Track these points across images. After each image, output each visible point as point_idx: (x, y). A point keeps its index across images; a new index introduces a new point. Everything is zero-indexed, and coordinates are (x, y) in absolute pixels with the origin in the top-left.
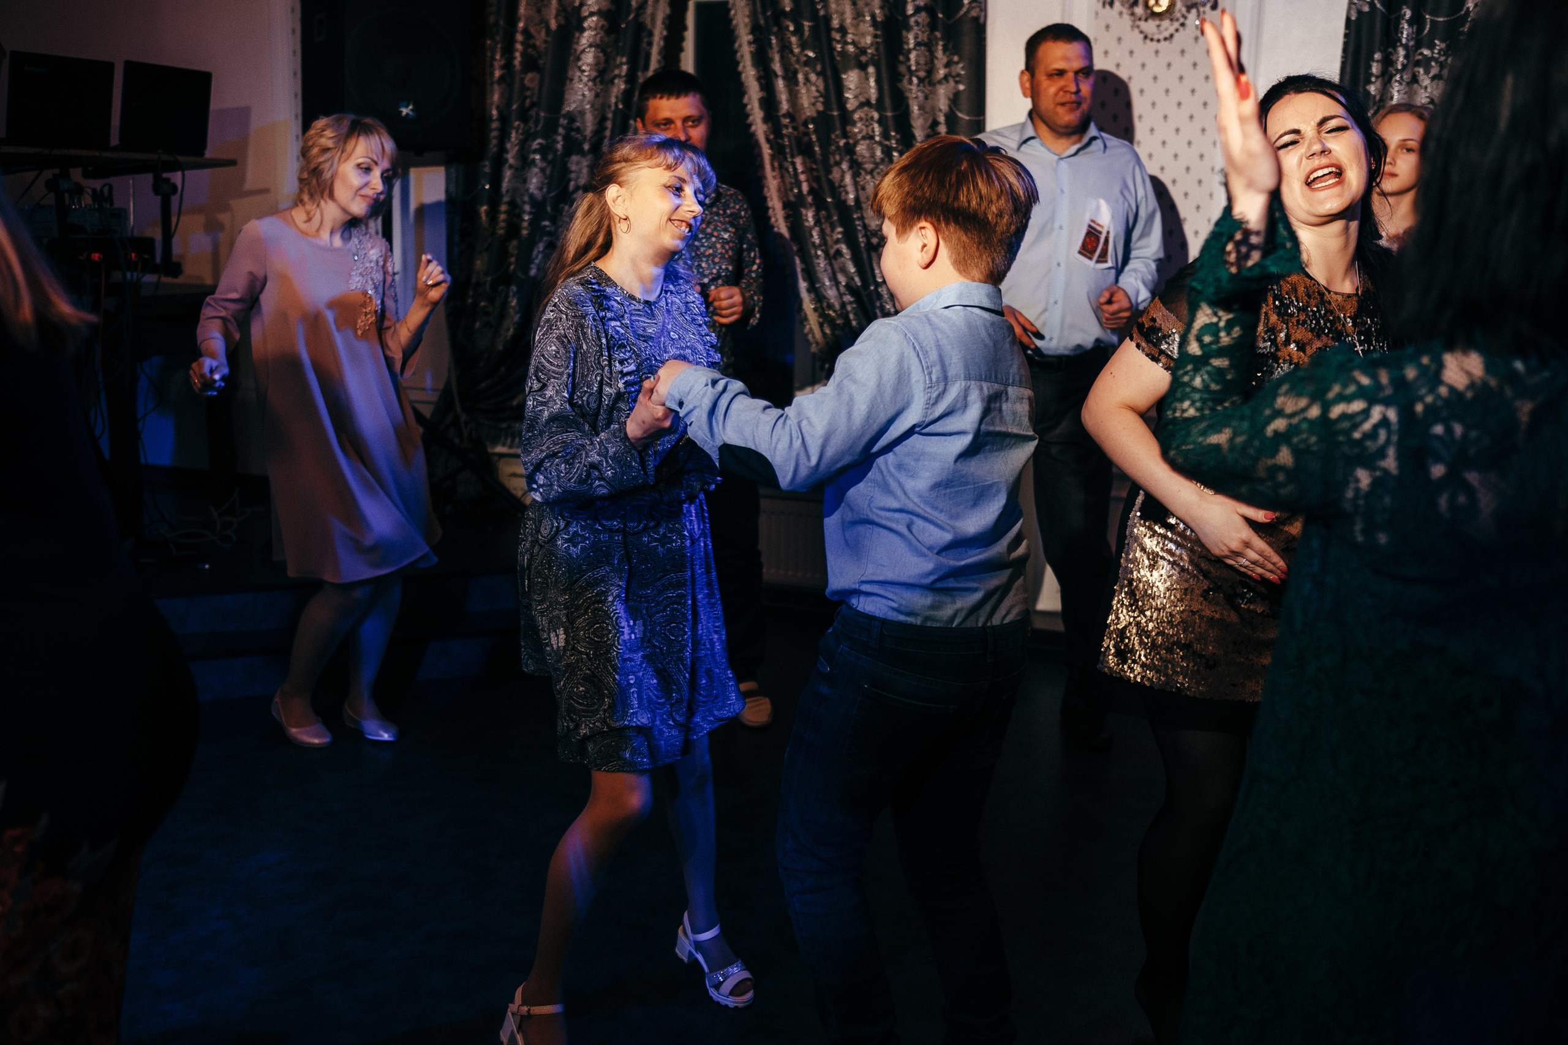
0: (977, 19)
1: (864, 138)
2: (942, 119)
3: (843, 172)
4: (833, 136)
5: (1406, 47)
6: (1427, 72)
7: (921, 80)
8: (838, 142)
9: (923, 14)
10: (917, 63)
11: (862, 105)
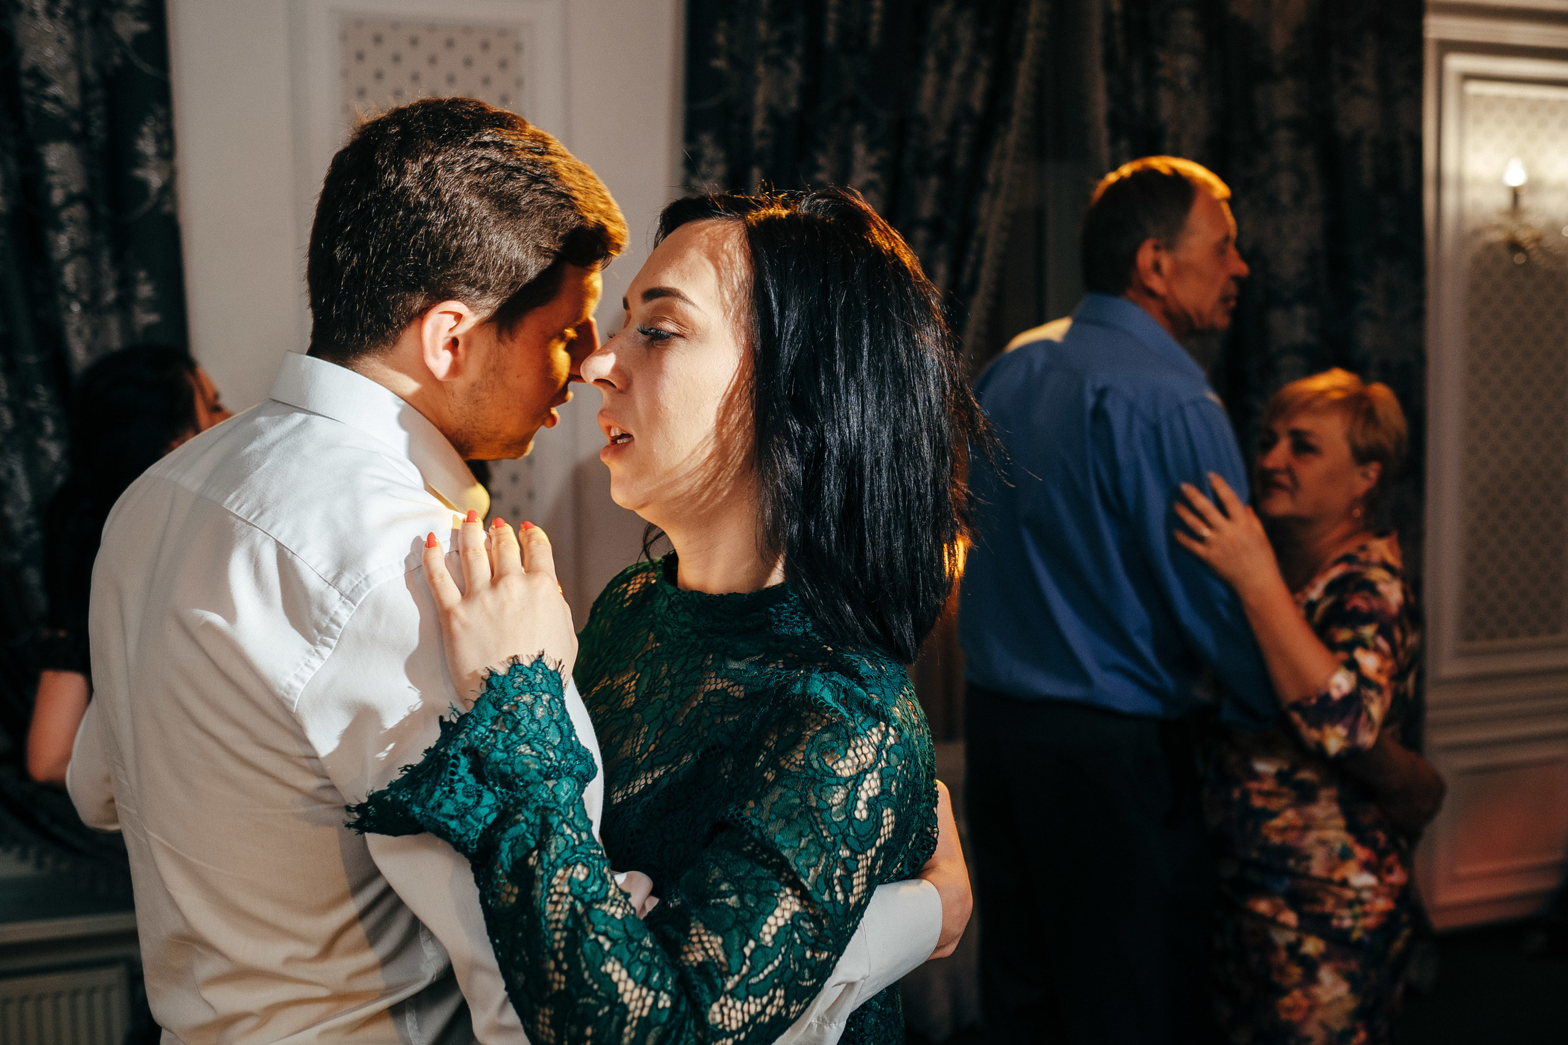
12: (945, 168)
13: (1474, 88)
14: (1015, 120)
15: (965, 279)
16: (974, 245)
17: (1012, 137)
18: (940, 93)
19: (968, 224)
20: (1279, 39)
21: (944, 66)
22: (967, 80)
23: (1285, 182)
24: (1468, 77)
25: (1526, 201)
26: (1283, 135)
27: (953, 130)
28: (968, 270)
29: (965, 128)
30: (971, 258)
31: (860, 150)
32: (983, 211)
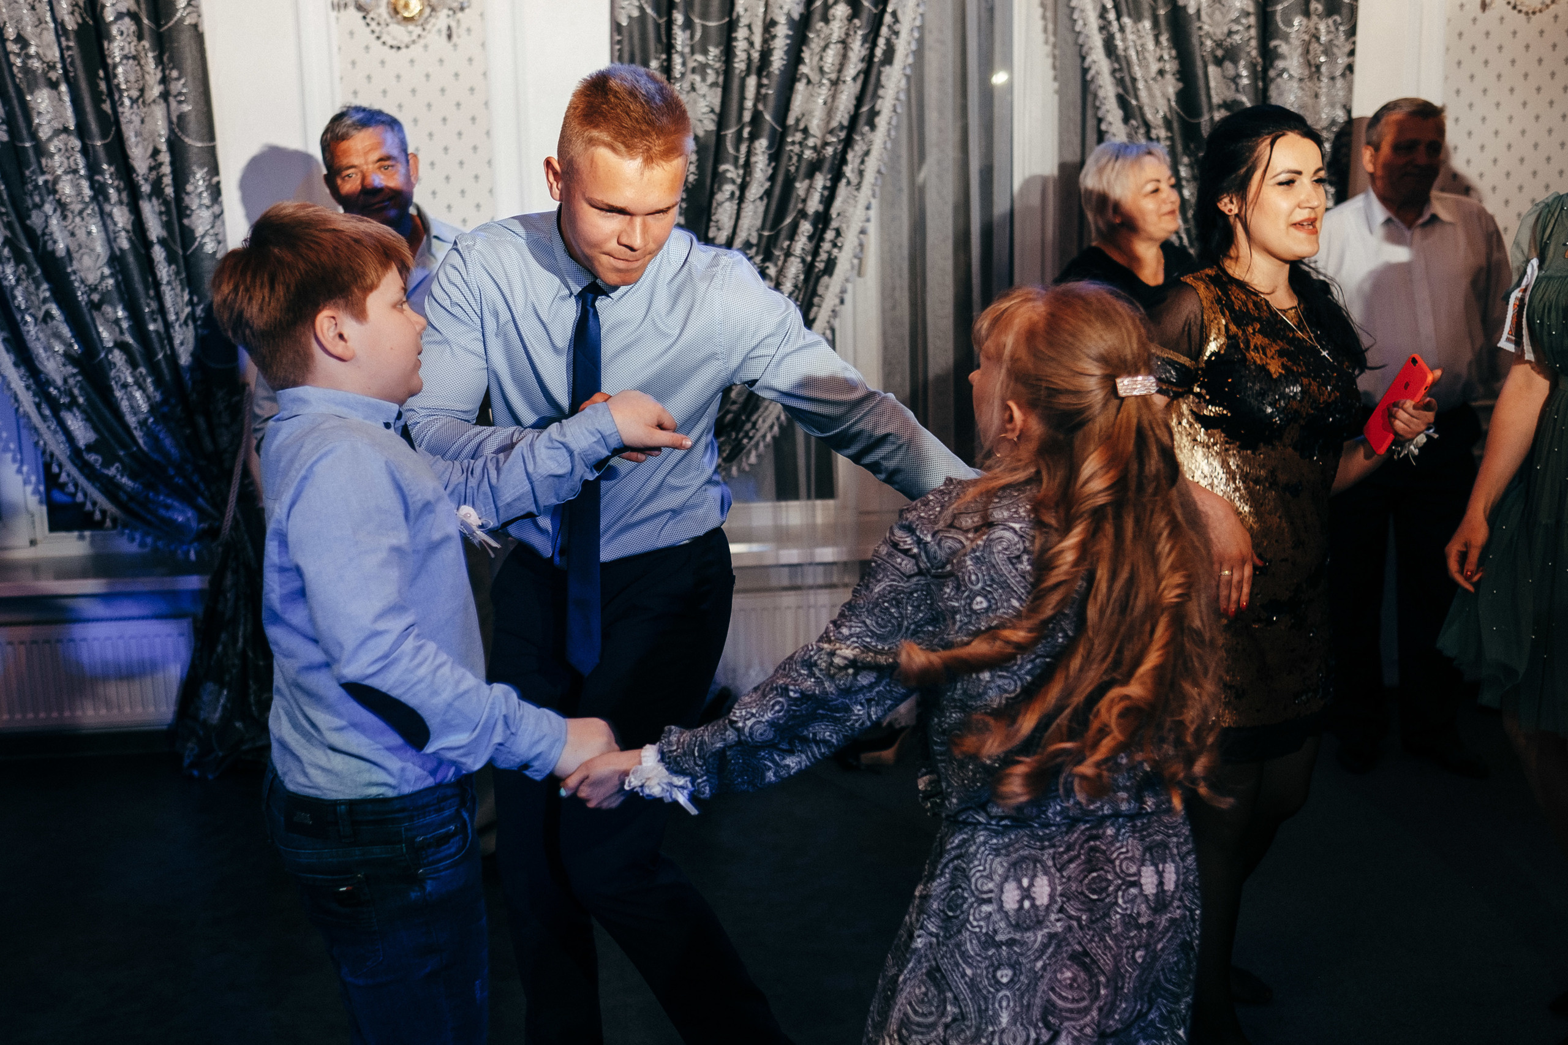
0: (195, 26)
1: (66, 173)
2: (164, 147)
3: (47, 217)
4: (27, 173)
5: (682, 55)
6: (704, 80)
7: (134, 101)
8: (36, 180)
9: (127, 20)
10: (127, 82)
11: (57, 133)
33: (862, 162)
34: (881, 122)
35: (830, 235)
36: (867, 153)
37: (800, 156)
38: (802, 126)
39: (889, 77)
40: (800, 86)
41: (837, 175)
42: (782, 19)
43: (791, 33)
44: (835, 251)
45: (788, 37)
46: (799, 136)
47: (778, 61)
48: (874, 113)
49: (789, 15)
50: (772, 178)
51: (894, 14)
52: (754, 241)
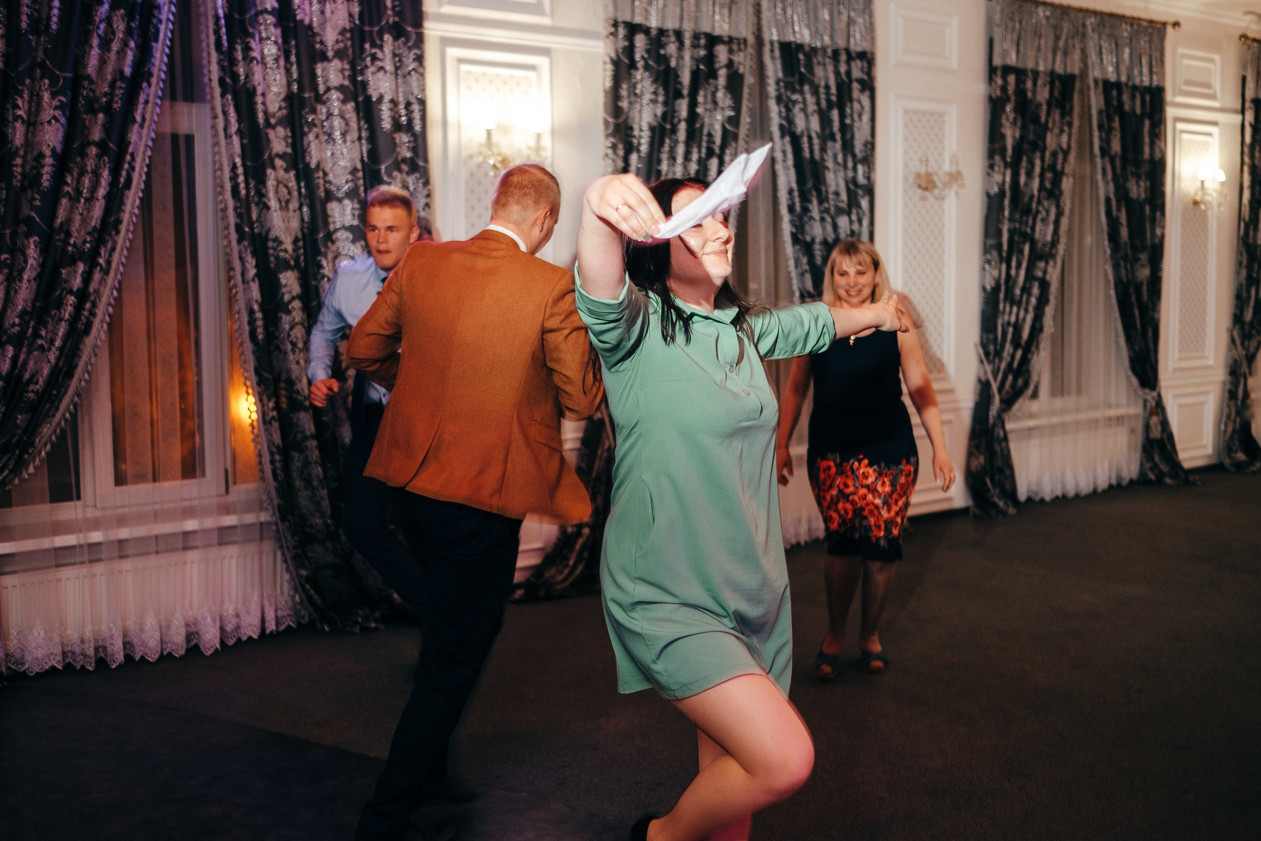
12: (108, 109)
13: (464, 67)
14: (154, 80)
15: (122, 180)
16: (128, 158)
17: (153, 90)
18: (103, 61)
19: (123, 144)
20: (330, 37)
21: (105, 44)
22: (121, 53)
23: (337, 122)
24: (461, 61)
25: (495, 138)
26: (335, 95)
27: (112, 85)
28: (124, 173)
29: (119, 84)
30: (126, 166)
31: (46, 96)
32: (133, 137)
33: (110, 255)
34: (123, 227)
35: (88, 305)
36: (113, 249)
37: (64, 250)
38: (65, 229)
39: (127, 197)
40: (64, 201)
41: (92, 264)
42: (48, 152)
43: (56, 163)
44: (91, 318)
45: (52, 165)
46: (62, 236)
47: (46, 180)
48: (119, 221)
49: (53, 150)
50: (42, 265)
51: (132, 155)
52: (29, 309)
